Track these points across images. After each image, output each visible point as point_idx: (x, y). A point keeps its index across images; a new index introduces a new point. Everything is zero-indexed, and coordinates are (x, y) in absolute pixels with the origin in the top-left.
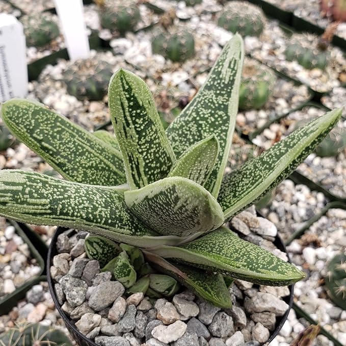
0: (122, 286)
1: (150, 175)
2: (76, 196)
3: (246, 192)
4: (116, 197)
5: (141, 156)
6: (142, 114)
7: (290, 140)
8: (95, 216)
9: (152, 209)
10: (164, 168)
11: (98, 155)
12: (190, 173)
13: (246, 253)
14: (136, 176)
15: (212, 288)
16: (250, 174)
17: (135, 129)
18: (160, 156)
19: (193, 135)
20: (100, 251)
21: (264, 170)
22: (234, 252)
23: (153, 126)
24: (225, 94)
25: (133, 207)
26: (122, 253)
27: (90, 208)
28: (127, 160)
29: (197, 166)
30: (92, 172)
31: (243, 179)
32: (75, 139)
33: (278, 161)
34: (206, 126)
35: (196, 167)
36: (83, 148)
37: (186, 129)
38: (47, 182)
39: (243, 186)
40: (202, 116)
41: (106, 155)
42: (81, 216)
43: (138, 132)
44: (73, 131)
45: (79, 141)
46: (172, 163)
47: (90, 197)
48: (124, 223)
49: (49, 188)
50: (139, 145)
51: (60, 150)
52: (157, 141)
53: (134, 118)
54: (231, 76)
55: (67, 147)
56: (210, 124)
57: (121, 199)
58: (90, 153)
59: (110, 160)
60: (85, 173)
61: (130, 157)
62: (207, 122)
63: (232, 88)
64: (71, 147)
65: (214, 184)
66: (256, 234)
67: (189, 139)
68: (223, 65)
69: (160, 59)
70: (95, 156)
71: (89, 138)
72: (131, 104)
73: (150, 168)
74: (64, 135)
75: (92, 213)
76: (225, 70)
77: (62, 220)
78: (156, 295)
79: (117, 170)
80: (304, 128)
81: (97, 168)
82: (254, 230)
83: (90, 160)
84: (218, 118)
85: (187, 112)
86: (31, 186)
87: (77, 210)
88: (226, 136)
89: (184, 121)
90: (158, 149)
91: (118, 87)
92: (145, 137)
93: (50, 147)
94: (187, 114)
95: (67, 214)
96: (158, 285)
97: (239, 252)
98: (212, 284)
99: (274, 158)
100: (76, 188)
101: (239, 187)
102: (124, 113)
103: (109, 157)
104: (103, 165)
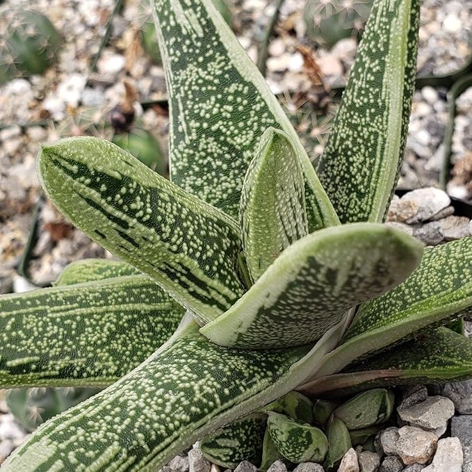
0: (312, 464)
1: (218, 271)
2: (145, 399)
3: (374, 174)
4: (195, 348)
5: (182, 255)
6: (132, 191)
7: (373, 43)
8: (199, 404)
9: (284, 319)
10: (226, 242)
11: (104, 307)
12: (279, 218)
13: (461, 264)
14: (200, 291)
15: (448, 355)
16: (354, 143)
17: (142, 222)
18: (207, 231)
19: (220, 157)
20: (236, 443)
21: (372, 120)
22: (442, 277)
23: (161, 195)
24: (214, 54)
25: (238, 340)
26: (270, 419)
27: (183, 399)
28: (165, 279)
29: (281, 198)
30: (119, 342)
31: (351, 159)
32: (50, 315)
33: (384, 89)
34: (227, 127)
35: (282, 201)
36: (73, 317)
37: (201, 157)
38: (85, 419)
39: (360, 170)
40: (208, 116)
41: (116, 299)
42: (183, 423)
43: (149, 224)
44: (34, 305)
45: (58, 312)
46: (228, 225)
47: (165, 381)
48: (246, 375)
49: (97, 424)
50: (167, 240)
51: (43, 351)
52: (185, 211)
53: (125, 207)
54: (199, 19)
55: (49, 338)
56: (231, 119)
57: (204, 343)
58: (90, 316)
59: (127, 300)
60: (113, 352)
61: (166, 271)
62: (225, 119)
63: (218, 37)
64: (56, 331)
65: (316, 203)
66: (423, 222)
67: (219, 167)
68: (172, 13)
69: (19, 85)
70: (103, 314)
71: (68, 295)
72: (103, 188)
73: (210, 261)
74: (28, 323)
75: (192, 403)
76: (182, 16)
77: (161, 454)
78: (369, 433)
79: (152, 307)
80: (380, 8)
81: (121, 330)
82: (415, 219)
83: (102, 327)
84: (235, 99)
85: (180, 129)
86: (70, 447)
87: (168, 419)
88: (271, 116)
89: (187, 147)
90: (196, 222)
91: (61, 180)
92: (164, 221)
93: (26, 360)
94: (183, 132)
95: (160, 438)
96: (361, 417)
97: (448, 271)
98: (442, 349)
99: (371, 89)
100: (131, 387)
101: (354, 177)
102: (103, 211)
103: (123, 298)
104: (126, 317)
